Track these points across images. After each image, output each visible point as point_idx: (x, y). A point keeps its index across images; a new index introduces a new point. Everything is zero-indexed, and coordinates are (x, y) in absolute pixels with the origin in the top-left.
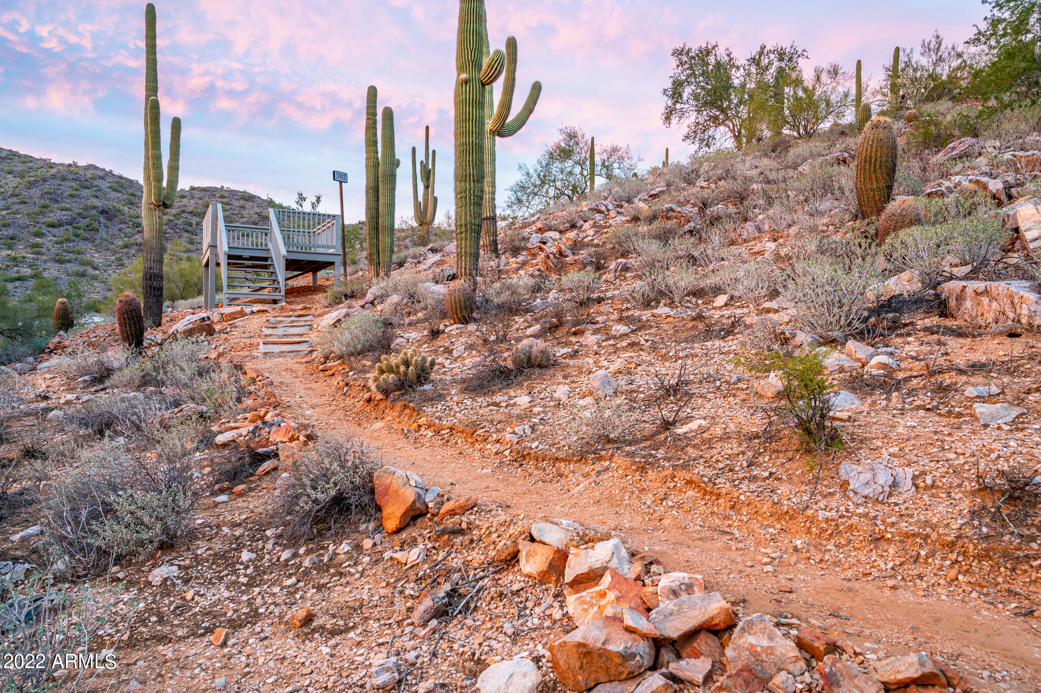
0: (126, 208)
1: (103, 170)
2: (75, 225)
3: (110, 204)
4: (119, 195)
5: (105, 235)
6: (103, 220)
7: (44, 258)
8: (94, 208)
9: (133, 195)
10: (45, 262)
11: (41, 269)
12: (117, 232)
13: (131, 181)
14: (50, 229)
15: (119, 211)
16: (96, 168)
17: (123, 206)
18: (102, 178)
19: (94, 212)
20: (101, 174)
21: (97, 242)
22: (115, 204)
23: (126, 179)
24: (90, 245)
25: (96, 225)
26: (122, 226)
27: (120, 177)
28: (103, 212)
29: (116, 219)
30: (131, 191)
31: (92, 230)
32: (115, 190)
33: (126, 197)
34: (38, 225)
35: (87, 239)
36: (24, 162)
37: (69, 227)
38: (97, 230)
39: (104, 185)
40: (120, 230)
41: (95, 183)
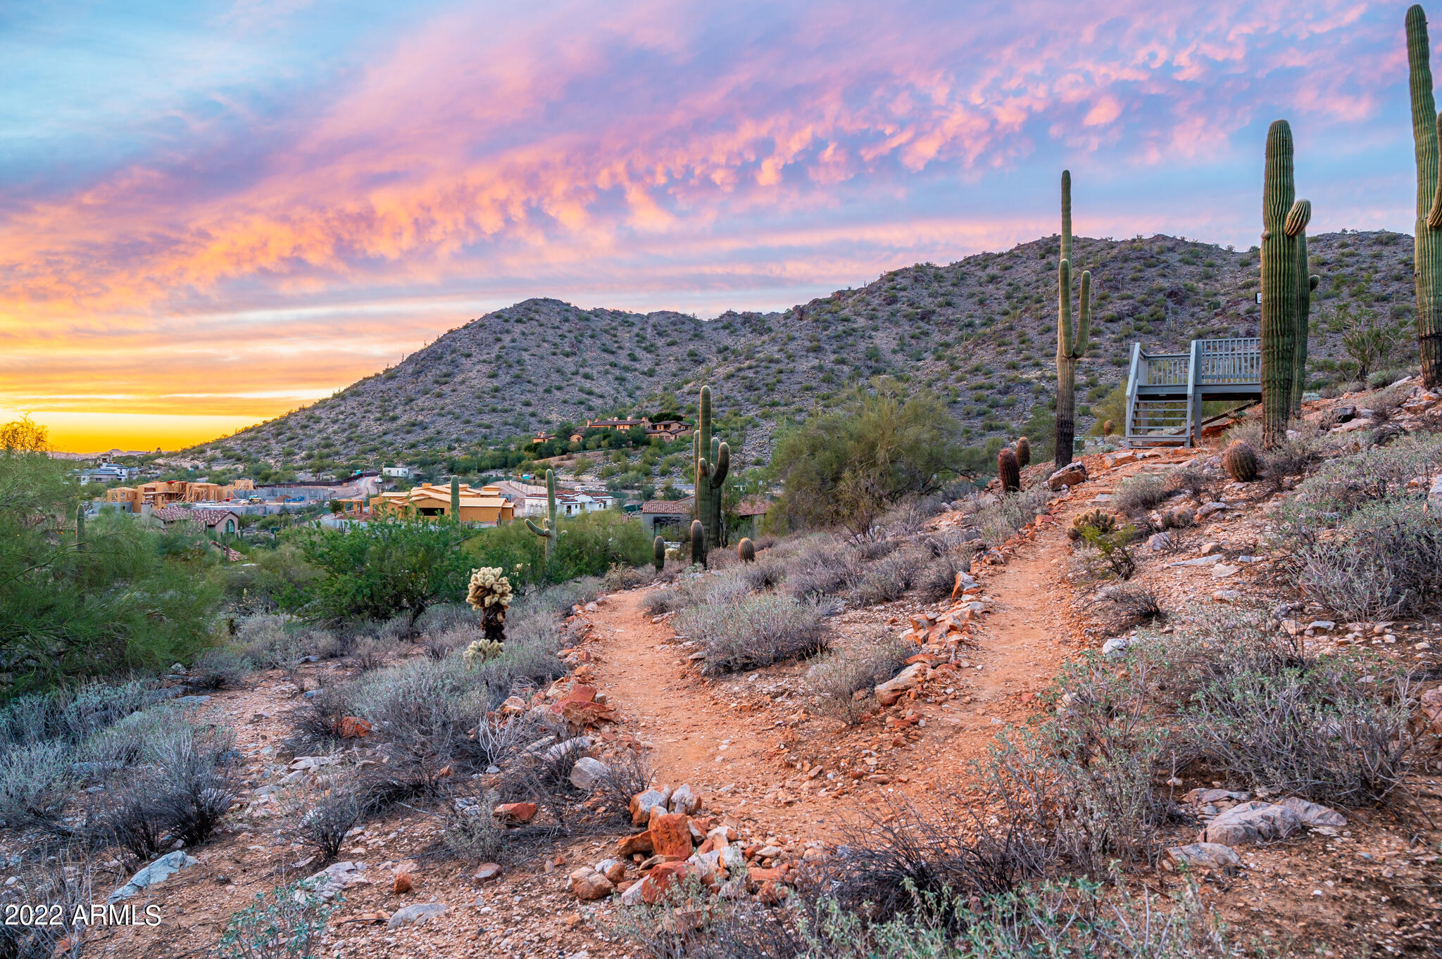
0: (1201, 285)
1: (1174, 238)
2: (1137, 316)
3: (1180, 283)
4: (1192, 268)
5: (1172, 324)
6: (1170, 304)
7: (1101, 360)
8: (1160, 290)
9: (1211, 265)
10: (1102, 365)
11: (1097, 375)
12: (1188, 318)
13: (1209, 247)
14: (1109, 325)
15: (1192, 290)
16: (1164, 238)
17: (1198, 282)
18: (1171, 250)
19: (1160, 296)
20: (1170, 244)
21: (1163, 334)
22: (1188, 282)
23: (1203, 245)
24: (1154, 339)
25: (1162, 312)
26: (1196, 309)
27: (1195, 245)
28: (1172, 294)
29: (1188, 302)
30: (1208, 261)
31: (1158, 319)
32: (1188, 263)
33: (1201, 269)
34: (1096, 322)
35: (1150, 332)
36: (1083, 247)
37: (1130, 320)
38: (1163, 319)
39: (1173, 258)
40: (1192, 315)
41: (1163, 258)
